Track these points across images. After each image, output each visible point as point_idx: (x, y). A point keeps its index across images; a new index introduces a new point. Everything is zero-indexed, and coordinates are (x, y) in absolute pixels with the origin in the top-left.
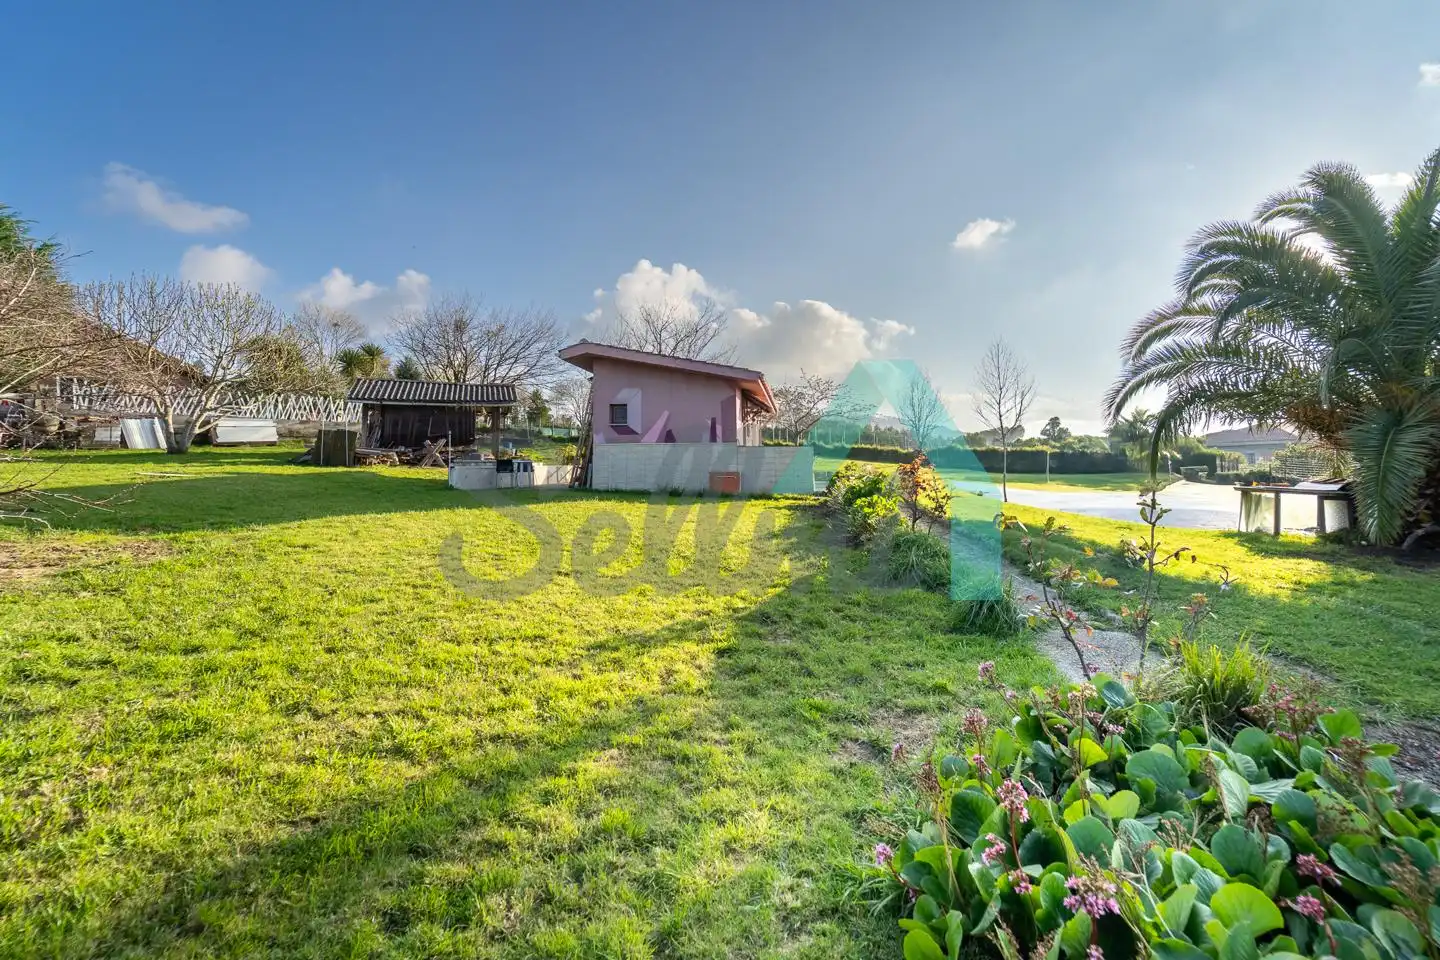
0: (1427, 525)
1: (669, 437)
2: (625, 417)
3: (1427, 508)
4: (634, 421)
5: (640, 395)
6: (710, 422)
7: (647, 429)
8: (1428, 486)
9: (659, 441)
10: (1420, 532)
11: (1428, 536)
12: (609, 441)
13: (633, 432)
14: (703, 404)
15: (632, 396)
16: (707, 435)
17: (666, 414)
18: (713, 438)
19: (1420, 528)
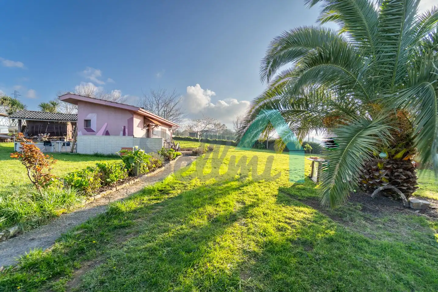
0: (385, 185)
1: (107, 133)
2: (90, 125)
3: (386, 175)
4: (93, 126)
5: (96, 116)
6: (123, 128)
7: (98, 130)
8: (388, 163)
9: (103, 135)
10: (381, 188)
11: (385, 190)
12: (84, 134)
13: (93, 131)
14: (120, 121)
15: (93, 116)
16: (122, 133)
17: (106, 124)
18: (124, 134)
19: (381, 185)
